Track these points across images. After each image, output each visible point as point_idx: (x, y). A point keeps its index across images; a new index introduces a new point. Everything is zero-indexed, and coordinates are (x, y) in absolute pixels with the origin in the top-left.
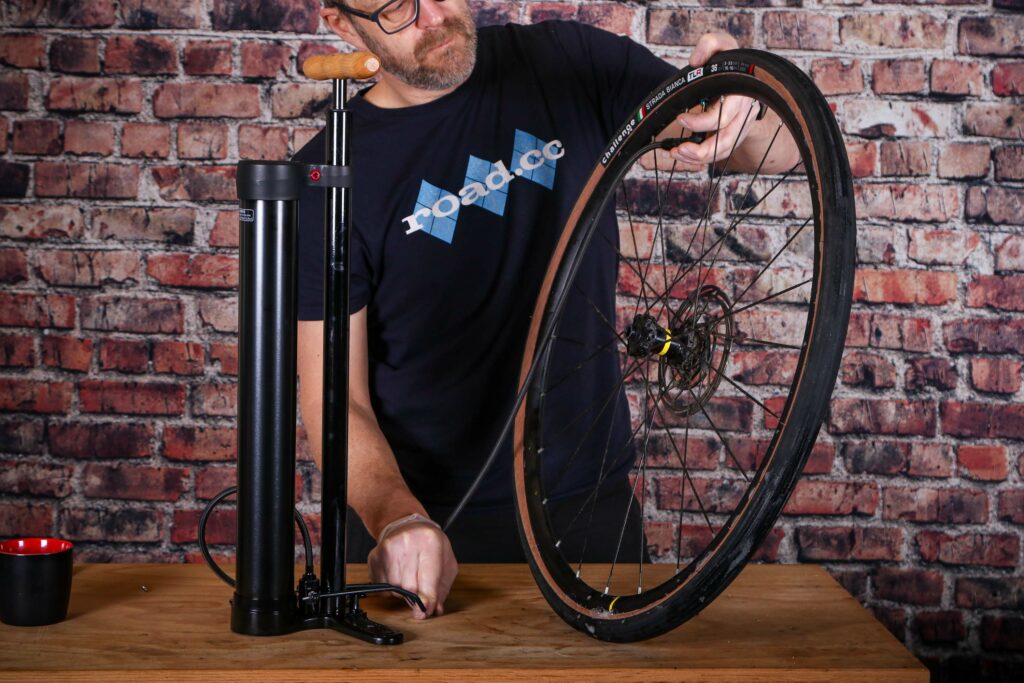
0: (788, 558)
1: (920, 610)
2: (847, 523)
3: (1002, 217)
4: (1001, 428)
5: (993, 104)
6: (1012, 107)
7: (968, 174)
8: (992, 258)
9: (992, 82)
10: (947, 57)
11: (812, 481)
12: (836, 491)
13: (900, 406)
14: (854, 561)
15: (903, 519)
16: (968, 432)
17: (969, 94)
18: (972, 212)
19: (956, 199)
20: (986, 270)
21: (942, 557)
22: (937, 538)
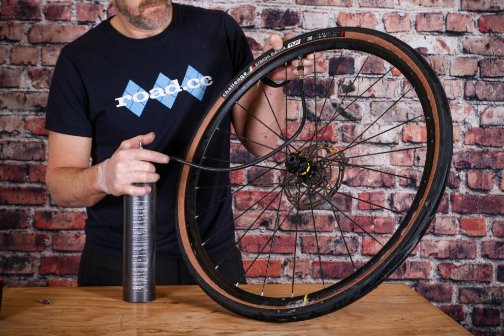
1: (440, 305)
3: (484, 97)
4: (483, 208)
5: (479, 37)
6: (489, 38)
7: (466, 74)
8: (478, 118)
9: (479, 25)
10: (455, 12)
11: (384, 237)
14: (406, 279)
15: (431, 257)
16: (466, 210)
17: (466, 32)
18: (468, 94)
19: (460, 87)
20: (475, 125)
21: (452, 277)
22: (449, 267)
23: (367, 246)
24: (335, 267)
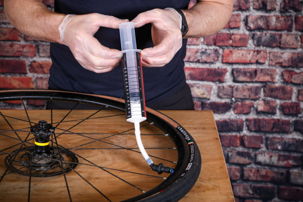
0: (229, 80)
1: (283, 102)
2: (254, 67)
11: (240, 50)
12: (249, 54)
13: (278, 18)
14: (256, 82)
15: (277, 65)
21: (293, 81)
22: (291, 73)
23: (226, 56)
24: (201, 72)
